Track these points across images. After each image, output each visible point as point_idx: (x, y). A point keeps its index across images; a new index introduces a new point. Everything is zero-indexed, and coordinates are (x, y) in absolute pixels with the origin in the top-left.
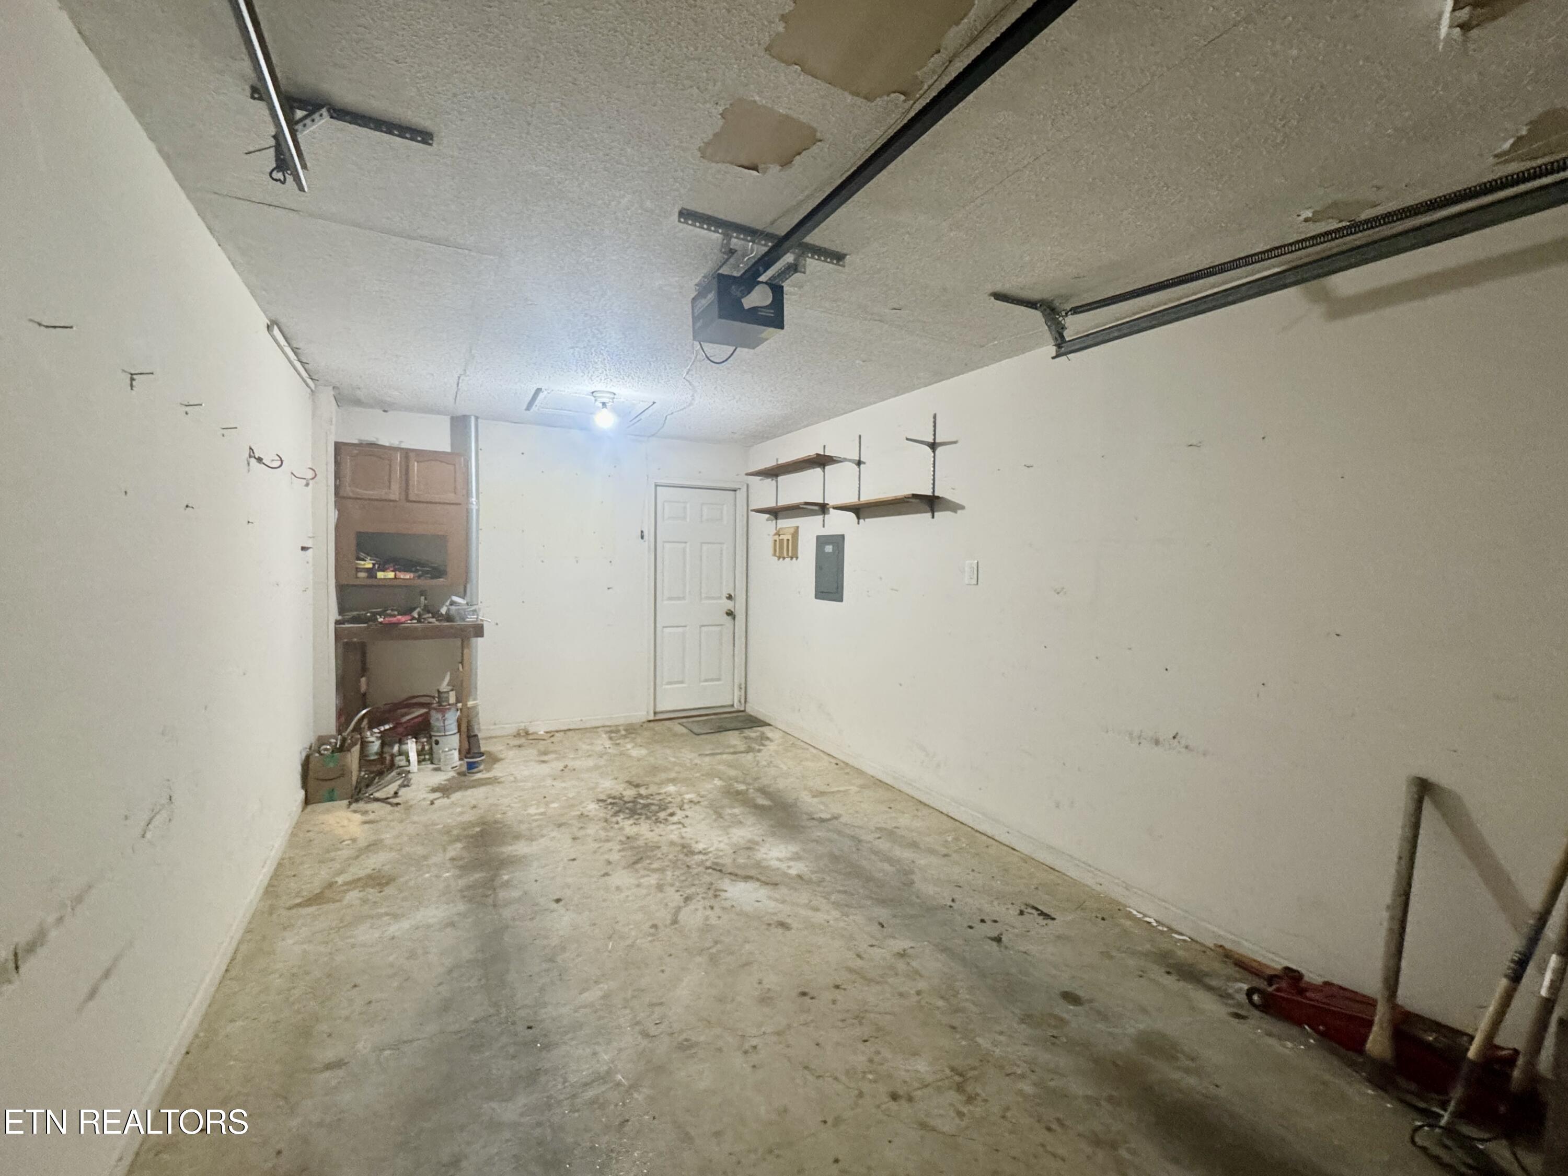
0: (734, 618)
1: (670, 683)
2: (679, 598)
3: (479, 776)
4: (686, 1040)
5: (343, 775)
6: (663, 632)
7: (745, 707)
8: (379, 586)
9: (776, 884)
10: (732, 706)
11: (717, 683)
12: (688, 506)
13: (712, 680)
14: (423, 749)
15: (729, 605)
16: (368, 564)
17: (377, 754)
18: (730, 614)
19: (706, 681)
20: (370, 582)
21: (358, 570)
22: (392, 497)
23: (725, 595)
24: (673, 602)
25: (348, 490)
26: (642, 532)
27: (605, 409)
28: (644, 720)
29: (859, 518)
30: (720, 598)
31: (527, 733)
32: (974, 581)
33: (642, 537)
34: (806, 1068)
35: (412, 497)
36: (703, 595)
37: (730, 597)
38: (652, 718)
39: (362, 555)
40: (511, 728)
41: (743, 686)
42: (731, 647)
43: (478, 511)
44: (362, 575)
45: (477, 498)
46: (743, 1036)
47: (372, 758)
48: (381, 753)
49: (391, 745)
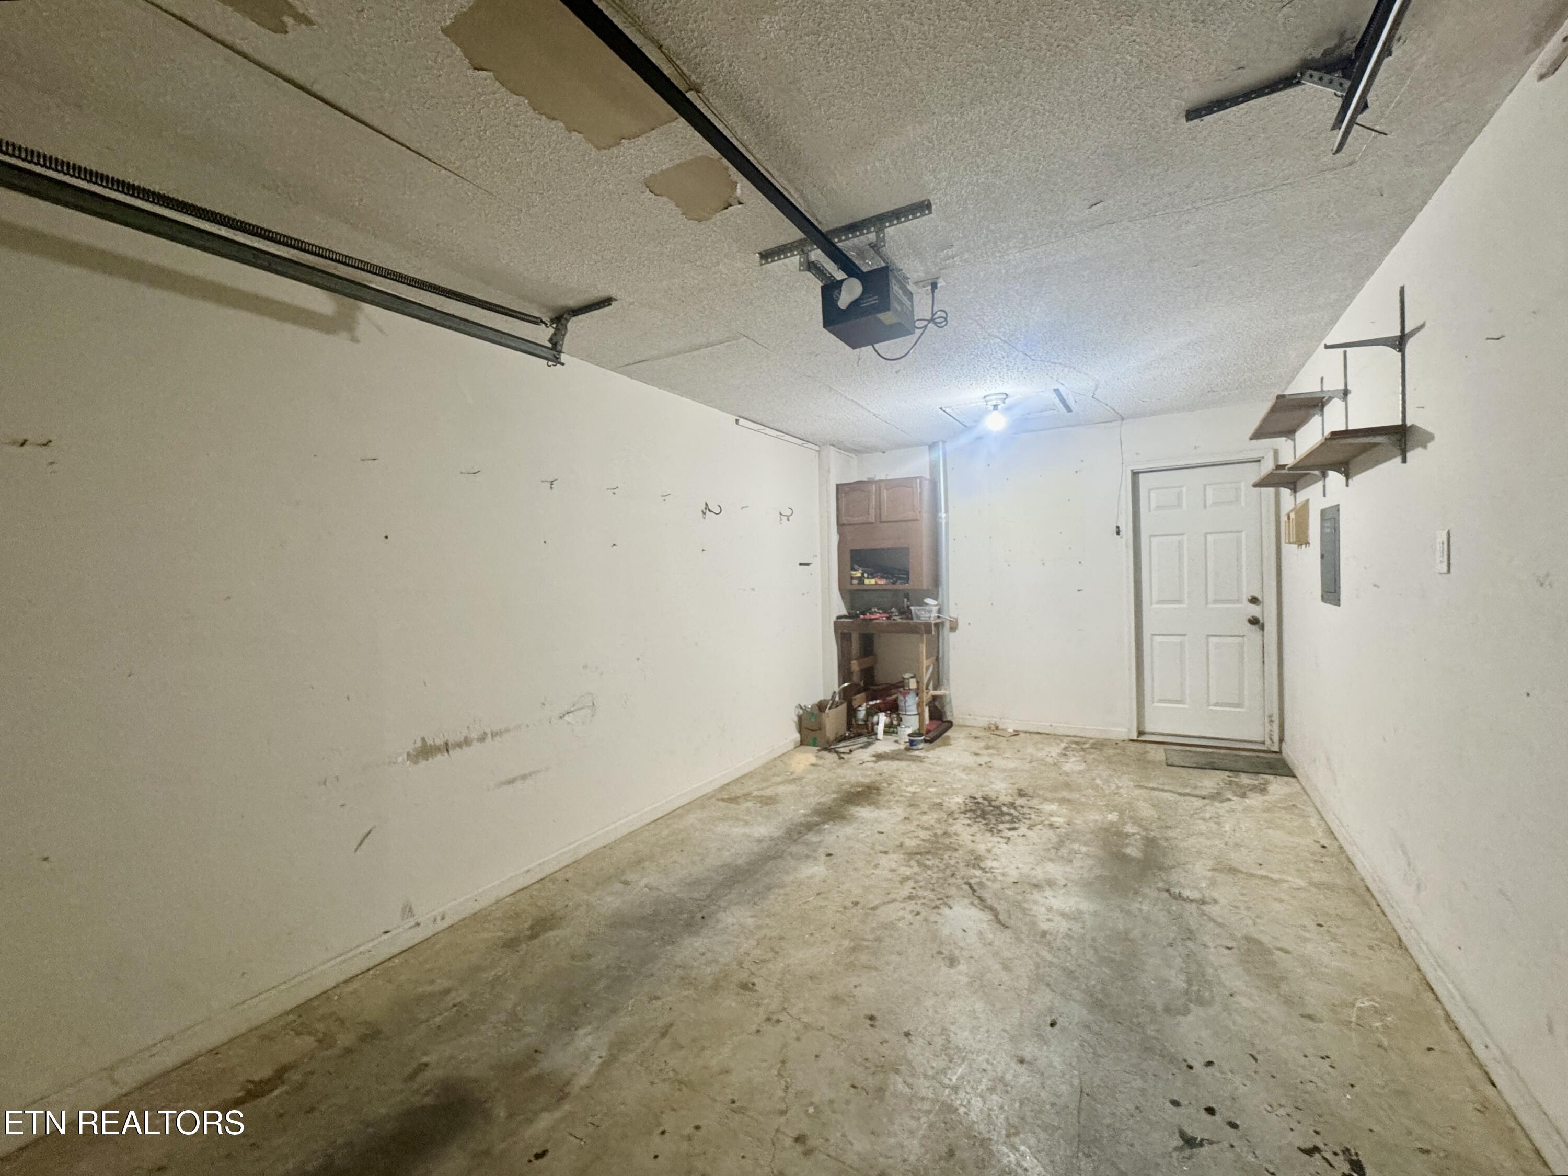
0: (1262, 628)
1: (1161, 701)
2: (1175, 602)
3: (917, 753)
4: (753, 984)
5: (820, 729)
6: (1152, 640)
7: (1280, 748)
8: (867, 590)
9: (1007, 927)
10: (1263, 743)
11: (1238, 710)
12: (1184, 489)
13: (1230, 705)
14: (892, 723)
15: (1254, 610)
16: (858, 574)
17: (863, 720)
18: (1254, 621)
19: (1217, 704)
20: (860, 587)
21: (852, 578)
22: (870, 520)
23: (1246, 596)
24: (1165, 606)
25: (844, 520)
26: (1118, 527)
27: (996, 412)
28: (1126, 738)
29: (1348, 477)
30: (1238, 601)
31: (997, 728)
32: (1445, 569)
33: (1118, 533)
34: (783, 1062)
35: (884, 519)
36: (1211, 597)
37: (1254, 600)
38: (1135, 738)
39: (856, 567)
40: (983, 722)
41: (1276, 718)
42: (1259, 664)
43: (947, 524)
44: (855, 582)
45: (947, 511)
46: (784, 1009)
47: (860, 723)
48: (866, 720)
49: (873, 716)
